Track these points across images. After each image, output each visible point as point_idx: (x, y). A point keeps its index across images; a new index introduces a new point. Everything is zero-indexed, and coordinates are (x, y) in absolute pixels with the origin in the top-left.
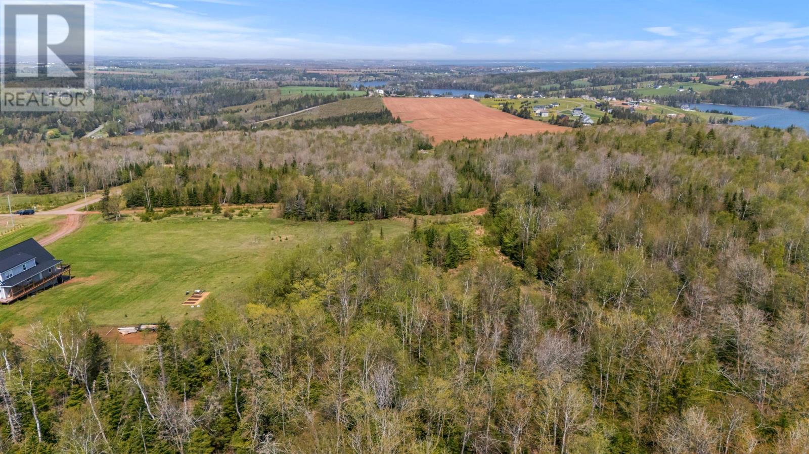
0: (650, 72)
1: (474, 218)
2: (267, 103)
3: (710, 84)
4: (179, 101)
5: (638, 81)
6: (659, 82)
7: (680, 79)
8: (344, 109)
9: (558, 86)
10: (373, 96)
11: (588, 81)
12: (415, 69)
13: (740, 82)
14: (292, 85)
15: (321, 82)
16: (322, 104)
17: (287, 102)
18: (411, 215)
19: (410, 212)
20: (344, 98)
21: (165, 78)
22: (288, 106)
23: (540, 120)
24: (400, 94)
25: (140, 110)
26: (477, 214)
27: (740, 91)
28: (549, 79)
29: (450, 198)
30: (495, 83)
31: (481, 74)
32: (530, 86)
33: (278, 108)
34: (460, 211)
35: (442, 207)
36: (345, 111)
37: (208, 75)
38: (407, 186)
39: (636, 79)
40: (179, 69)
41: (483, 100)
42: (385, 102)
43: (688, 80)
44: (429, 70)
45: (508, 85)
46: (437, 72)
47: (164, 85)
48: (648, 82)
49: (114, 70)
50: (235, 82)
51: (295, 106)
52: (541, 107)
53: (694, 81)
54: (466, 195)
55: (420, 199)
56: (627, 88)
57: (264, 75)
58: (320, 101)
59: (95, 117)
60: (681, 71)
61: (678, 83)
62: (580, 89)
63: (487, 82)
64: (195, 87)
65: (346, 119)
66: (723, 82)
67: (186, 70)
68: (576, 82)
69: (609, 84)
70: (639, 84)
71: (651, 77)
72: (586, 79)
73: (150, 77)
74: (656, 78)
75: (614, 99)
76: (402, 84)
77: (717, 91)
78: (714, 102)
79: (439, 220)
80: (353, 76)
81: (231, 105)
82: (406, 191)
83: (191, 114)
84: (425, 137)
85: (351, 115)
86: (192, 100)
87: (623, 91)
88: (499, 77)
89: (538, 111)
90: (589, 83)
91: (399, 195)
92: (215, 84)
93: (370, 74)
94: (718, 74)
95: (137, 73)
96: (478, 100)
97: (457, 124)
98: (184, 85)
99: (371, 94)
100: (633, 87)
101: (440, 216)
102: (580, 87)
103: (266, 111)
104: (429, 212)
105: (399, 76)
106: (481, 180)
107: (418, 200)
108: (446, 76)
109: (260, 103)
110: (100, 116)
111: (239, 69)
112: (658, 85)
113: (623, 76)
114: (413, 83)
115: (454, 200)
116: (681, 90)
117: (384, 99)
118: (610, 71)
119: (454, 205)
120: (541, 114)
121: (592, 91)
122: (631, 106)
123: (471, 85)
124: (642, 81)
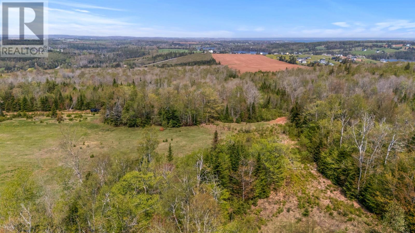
0: (359, 42)
1: (277, 127)
2: (150, 56)
3: (394, 48)
4: (104, 55)
5: (353, 47)
6: (365, 48)
7: (377, 46)
8: (191, 59)
9: (308, 50)
10: (206, 53)
11: (325, 47)
12: (230, 42)
13: (411, 48)
14: (165, 48)
15: (180, 47)
16: (178, 57)
17: (160, 56)
18: (219, 122)
19: (218, 120)
20: (191, 54)
21: (101, 44)
22: (160, 58)
23: (302, 65)
24: (221, 52)
25: (82, 59)
26: (279, 123)
27: (412, 53)
28: (303, 46)
29: (253, 107)
30: (273, 48)
31: (265, 44)
32: (292, 50)
33: (155, 58)
34: (263, 120)
35: (247, 115)
36: (191, 60)
37: (124, 44)
38: (215, 96)
39: (351, 46)
40: (110, 41)
41: (268, 55)
42: (213, 56)
43: (381, 47)
44: (238, 42)
45: (280, 49)
46: (242, 43)
47: (100, 48)
48: (358, 48)
49: (76, 41)
50: (136, 47)
51: (164, 58)
52: (302, 58)
53: (385, 47)
54: (266, 106)
55: (227, 108)
56: (347, 51)
57: (152, 44)
58: (178, 55)
59: (56, 62)
60: (377, 42)
61: (376, 48)
62: (320, 51)
63: (269, 47)
64: (115, 49)
65: (191, 64)
66: (401, 48)
67: (113, 41)
68: (318, 48)
69: (336, 49)
70: (353, 49)
71: (360, 45)
72: (324, 46)
73: (93, 44)
74: (363, 46)
75: (342, 56)
76: (223, 48)
77: (399, 52)
78: (398, 58)
79: (244, 128)
80: (197, 44)
81: (131, 58)
82: (214, 100)
83: (108, 62)
84: (234, 70)
85: (194, 62)
86: (111, 55)
87: (344, 52)
88: (275, 45)
89: (300, 60)
90: (325, 48)
91: (207, 104)
92: (125, 47)
93: (207, 44)
94: (398, 44)
95: (88, 42)
96: (265, 55)
97: (253, 66)
98: (110, 48)
99: (205, 52)
100: (350, 50)
101: (245, 123)
102: (321, 50)
103: (148, 60)
104: (235, 120)
105: (222, 45)
106: (277, 94)
107: (225, 109)
108: (247, 45)
109: (146, 56)
110: (59, 61)
111: (139, 41)
112: (365, 49)
113: (344, 44)
114: (229, 48)
115: (257, 110)
116: (378, 52)
117: (212, 54)
118: (336, 42)
119: (258, 114)
120: (302, 62)
121: (327, 52)
122: (352, 59)
123: (260, 49)
124: (355, 47)
